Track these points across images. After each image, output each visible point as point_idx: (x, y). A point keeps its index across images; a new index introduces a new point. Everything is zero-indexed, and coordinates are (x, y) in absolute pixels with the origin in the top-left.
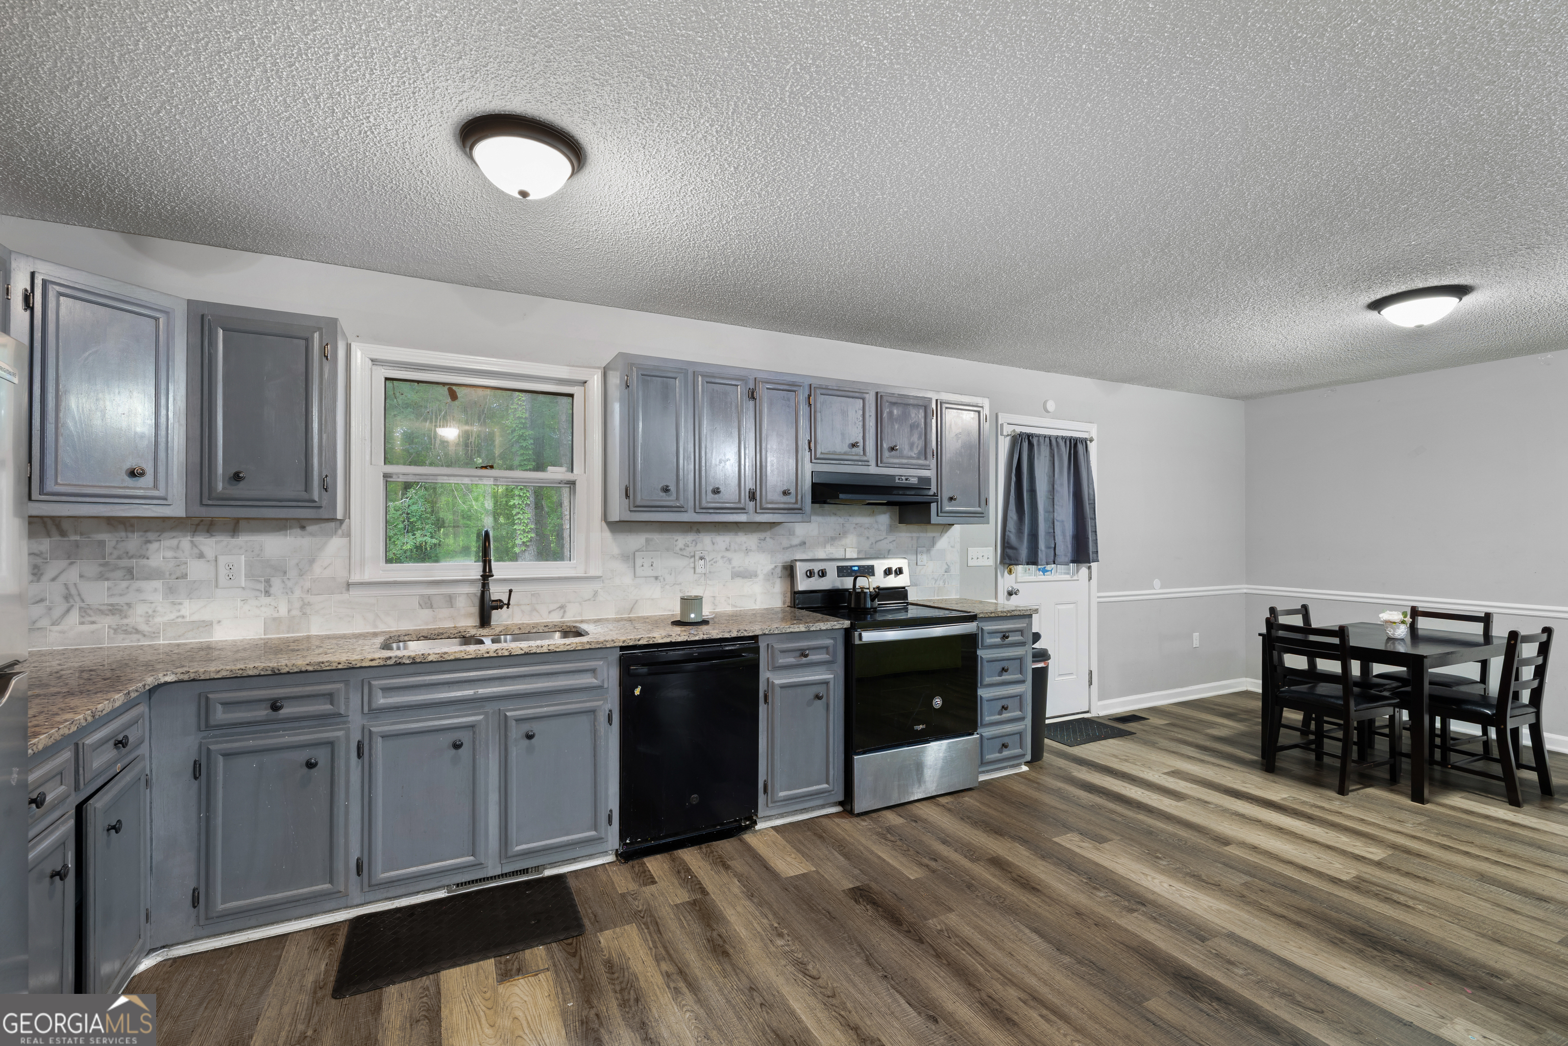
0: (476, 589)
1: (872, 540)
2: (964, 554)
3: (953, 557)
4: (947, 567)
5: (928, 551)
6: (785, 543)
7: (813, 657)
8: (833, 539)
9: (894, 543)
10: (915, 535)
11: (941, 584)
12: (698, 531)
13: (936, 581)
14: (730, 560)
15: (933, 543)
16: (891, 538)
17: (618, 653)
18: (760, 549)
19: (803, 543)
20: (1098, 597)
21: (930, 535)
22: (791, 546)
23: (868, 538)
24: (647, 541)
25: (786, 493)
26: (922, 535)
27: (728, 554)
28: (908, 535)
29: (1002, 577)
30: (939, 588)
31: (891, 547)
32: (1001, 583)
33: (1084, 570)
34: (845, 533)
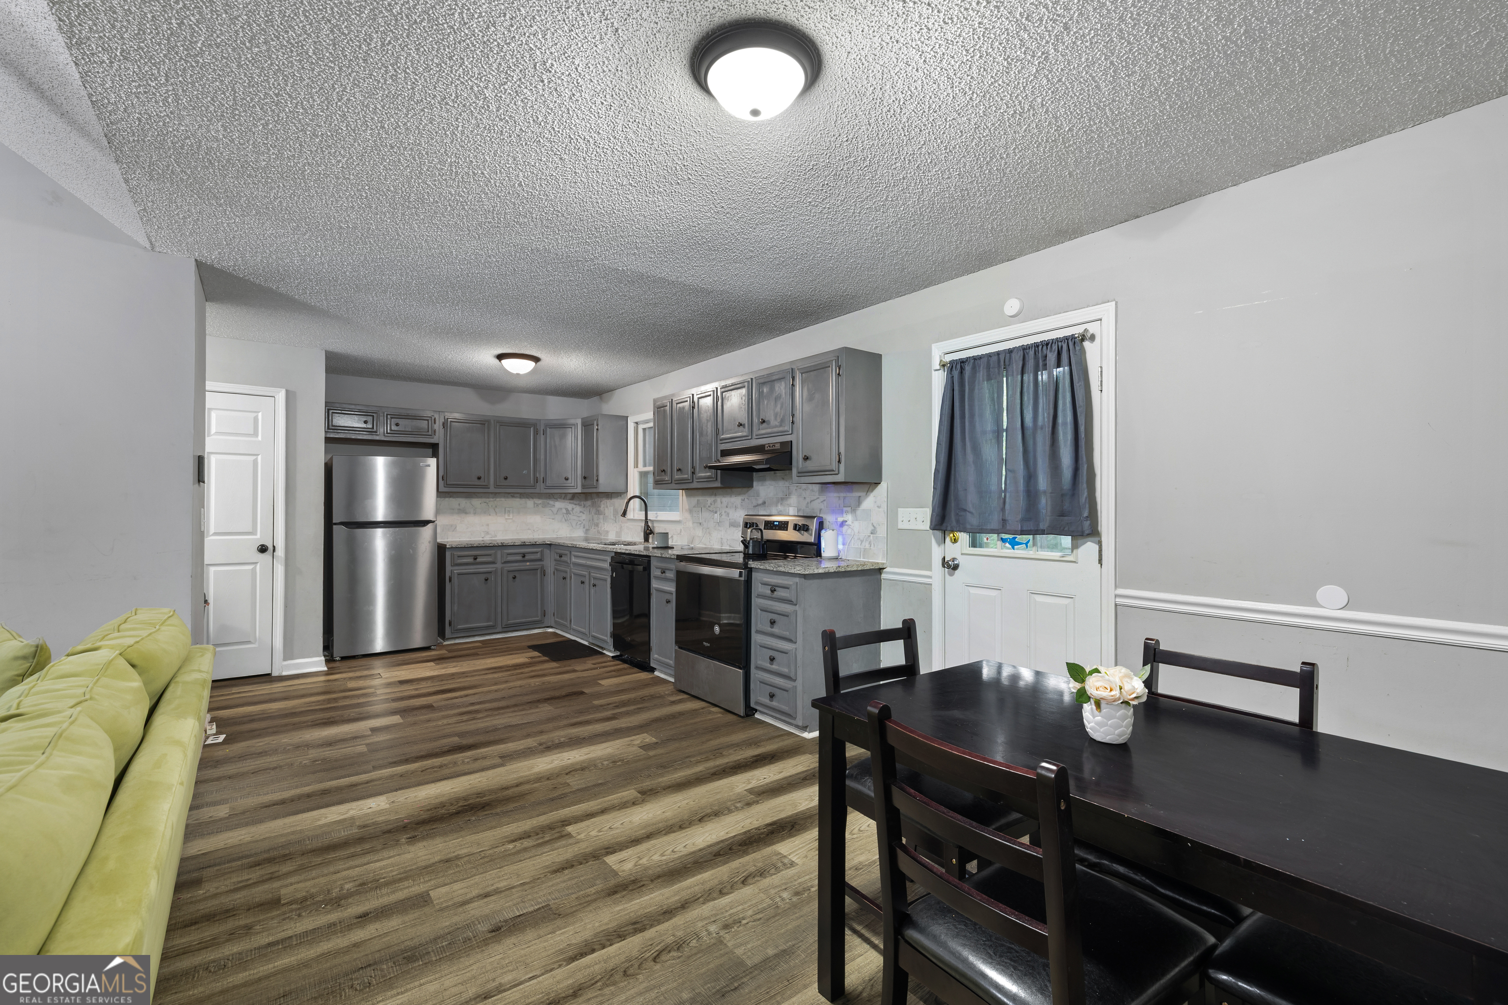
1: (808, 500)
2: (892, 516)
3: (879, 518)
4: (873, 528)
5: (854, 511)
6: (755, 502)
7: (668, 575)
8: (782, 499)
9: (825, 502)
10: (842, 495)
11: (867, 546)
12: (715, 495)
13: (862, 541)
14: (728, 514)
15: (859, 502)
16: (822, 498)
17: (613, 554)
18: (742, 507)
19: (764, 503)
21: (857, 494)
22: (758, 505)
23: (805, 498)
24: (698, 500)
26: (849, 494)
27: (727, 510)
28: (836, 495)
29: (939, 545)
30: (865, 549)
31: (822, 506)
32: (937, 553)
33: (1089, 548)
34: (790, 494)
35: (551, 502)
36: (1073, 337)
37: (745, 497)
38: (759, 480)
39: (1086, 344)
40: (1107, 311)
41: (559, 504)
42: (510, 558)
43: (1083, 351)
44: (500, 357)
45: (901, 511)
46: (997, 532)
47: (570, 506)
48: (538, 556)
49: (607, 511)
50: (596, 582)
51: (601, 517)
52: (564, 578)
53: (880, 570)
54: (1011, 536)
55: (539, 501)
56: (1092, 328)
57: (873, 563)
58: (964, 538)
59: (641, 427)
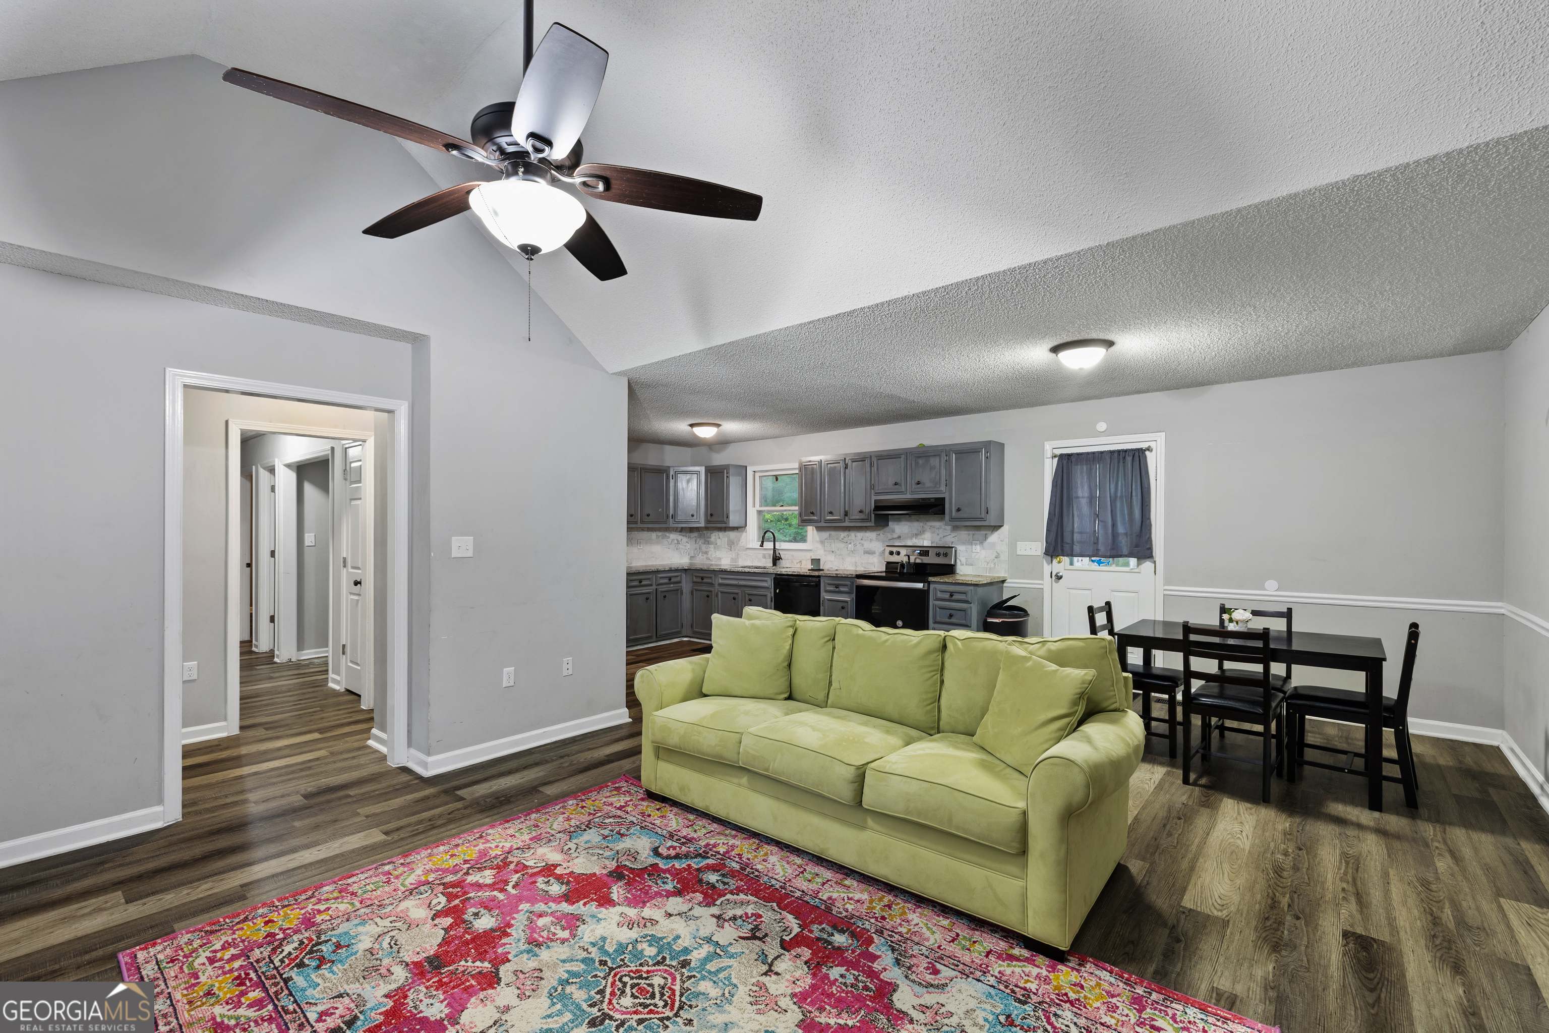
0: (772, 552)
1: (941, 535)
2: (1013, 546)
3: (1003, 548)
4: (997, 554)
5: (980, 543)
6: (890, 537)
7: (842, 589)
8: (917, 535)
9: (958, 538)
10: (971, 533)
11: (992, 566)
12: (849, 530)
13: (988, 563)
14: (863, 545)
15: (986, 538)
16: (953, 534)
17: (774, 576)
18: (877, 539)
20: (1165, 590)
21: (985, 532)
22: (893, 539)
23: (938, 534)
24: (830, 535)
25: (861, 512)
26: (977, 532)
27: (862, 542)
28: (966, 532)
29: (1048, 564)
30: (990, 568)
31: (953, 540)
32: (1047, 569)
33: (1147, 565)
34: (924, 531)
35: (668, 534)
36: (1142, 449)
37: (881, 532)
38: (895, 520)
39: (1147, 453)
40: (1161, 437)
41: (673, 536)
42: (662, 581)
43: (1145, 457)
44: (692, 425)
45: (1018, 543)
46: (1090, 556)
47: (680, 538)
48: (678, 579)
49: (719, 542)
50: (751, 597)
51: (712, 546)
52: (708, 596)
53: (1003, 582)
54: (1098, 559)
55: (660, 534)
56: (1153, 445)
57: (998, 577)
58: (1066, 560)
59: (757, 475)
